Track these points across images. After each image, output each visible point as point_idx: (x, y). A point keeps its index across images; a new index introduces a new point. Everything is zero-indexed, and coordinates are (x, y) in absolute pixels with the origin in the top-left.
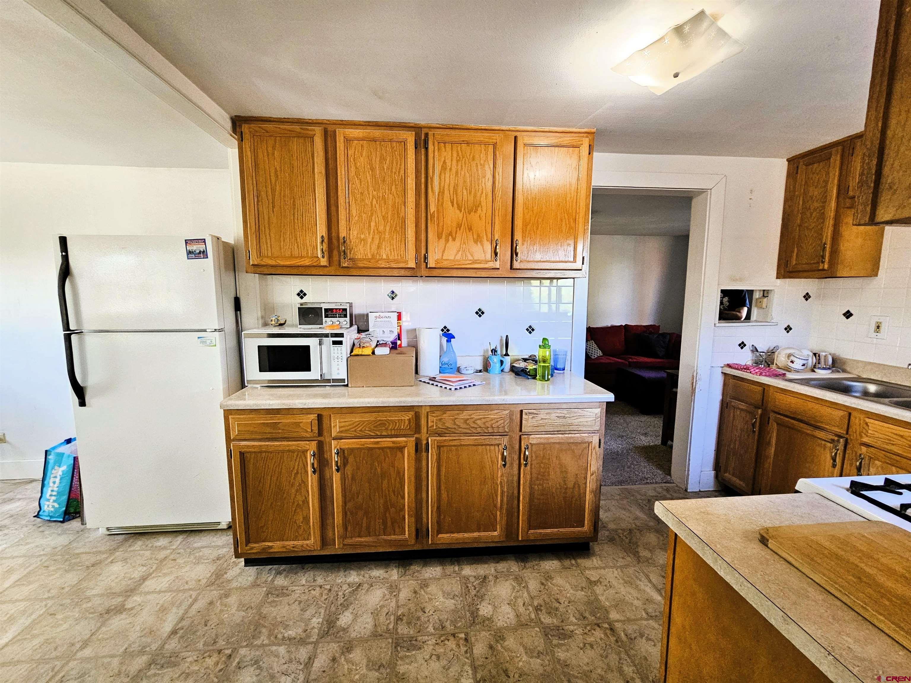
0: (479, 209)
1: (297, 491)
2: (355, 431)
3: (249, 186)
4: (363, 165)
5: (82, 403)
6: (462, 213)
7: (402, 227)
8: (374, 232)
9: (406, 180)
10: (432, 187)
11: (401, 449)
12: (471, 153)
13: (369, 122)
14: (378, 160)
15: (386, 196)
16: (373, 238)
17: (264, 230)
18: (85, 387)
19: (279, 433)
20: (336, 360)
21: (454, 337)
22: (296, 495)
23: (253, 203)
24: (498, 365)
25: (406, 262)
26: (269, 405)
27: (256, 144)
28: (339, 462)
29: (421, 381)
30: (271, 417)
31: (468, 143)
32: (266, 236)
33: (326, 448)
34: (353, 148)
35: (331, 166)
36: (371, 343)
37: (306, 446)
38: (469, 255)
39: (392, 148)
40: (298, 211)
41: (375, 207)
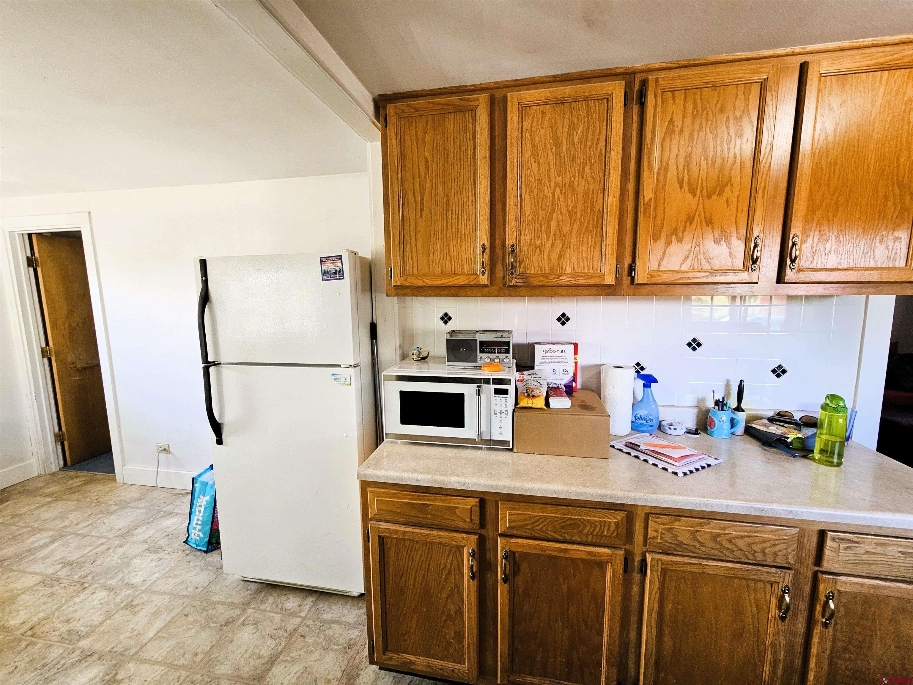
0: (728, 189)
1: (448, 596)
2: (532, 529)
3: (395, 187)
4: (543, 140)
5: (220, 441)
6: (696, 198)
7: (597, 227)
8: (555, 235)
9: (608, 156)
10: (649, 162)
11: (601, 565)
12: (718, 101)
13: (554, 76)
14: (566, 129)
15: (576, 183)
16: (553, 244)
17: (409, 240)
18: (222, 424)
19: (428, 518)
20: (499, 414)
21: (655, 381)
22: (446, 601)
23: (397, 206)
24: (727, 425)
25: (602, 277)
26: (417, 480)
27: (402, 130)
28: (508, 568)
29: (613, 447)
30: (418, 496)
31: (714, 87)
32: (411, 249)
33: (489, 545)
34: (530, 118)
35: (497, 147)
36: (541, 388)
37: (464, 541)
38: (704, 262)
39: (588, 110)
40: (452, 214)
41: (558, 199)
